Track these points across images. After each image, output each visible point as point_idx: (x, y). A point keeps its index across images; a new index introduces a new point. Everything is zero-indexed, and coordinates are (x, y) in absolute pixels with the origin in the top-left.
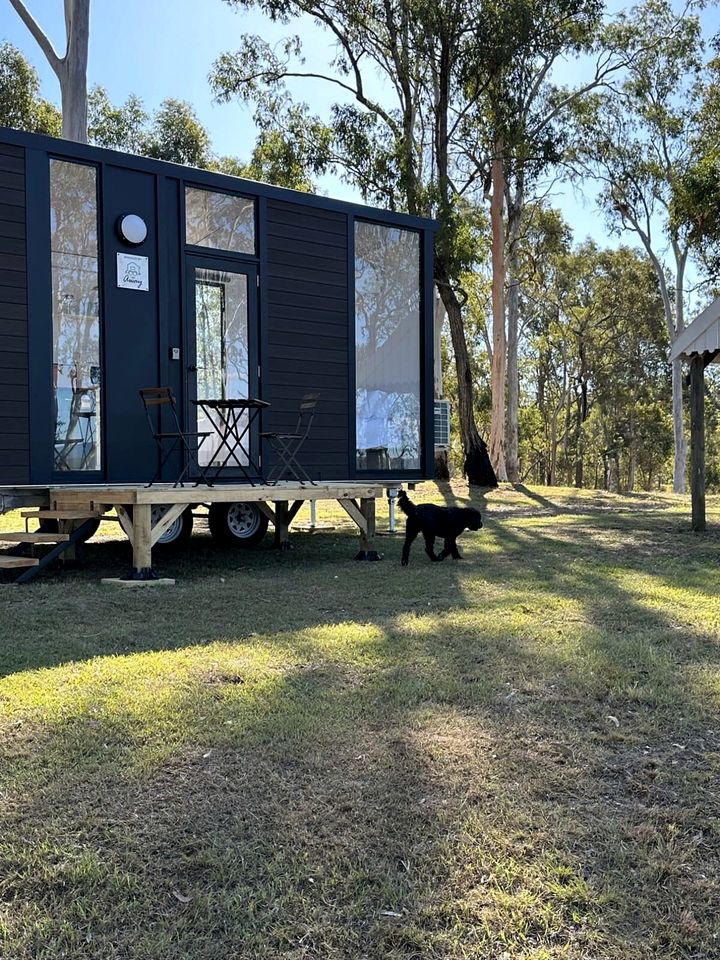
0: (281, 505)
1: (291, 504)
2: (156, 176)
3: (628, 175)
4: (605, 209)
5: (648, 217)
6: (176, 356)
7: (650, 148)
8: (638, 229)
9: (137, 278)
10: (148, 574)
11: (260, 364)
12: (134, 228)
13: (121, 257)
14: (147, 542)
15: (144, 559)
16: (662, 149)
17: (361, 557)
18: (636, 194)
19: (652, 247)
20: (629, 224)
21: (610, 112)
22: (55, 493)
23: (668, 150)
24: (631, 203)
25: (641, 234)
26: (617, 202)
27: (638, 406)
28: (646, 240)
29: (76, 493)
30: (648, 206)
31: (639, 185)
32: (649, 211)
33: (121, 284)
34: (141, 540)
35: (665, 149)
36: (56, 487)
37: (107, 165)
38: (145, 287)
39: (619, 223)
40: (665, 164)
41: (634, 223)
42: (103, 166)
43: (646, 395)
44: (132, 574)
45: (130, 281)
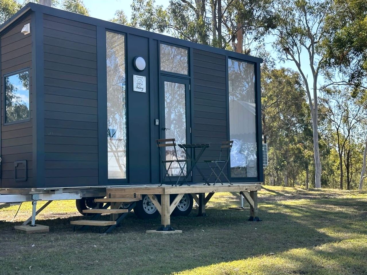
0: (202, 195)
1: (206, 195)
2: (148, 39)
3: (289, 34)
4: (277, 50)
5: (299, 54)
6: (157, 123)
7: (299, 21)
8: (294, 60)
9: (142, 87)
10: (169, 228)
11: (191, 127)
12: (141, 63)
13: (135, 77)
14: (168, 212)
15: (167, 221)
16: (305, 21)
17: (251, 219)
18: (293, 43)
19: (301, 68)
20: (290, 57)
21: (279, 3)
22: (110, 190)
23: (308, 21)
24: (291, 47)
25: (296, 62)
26: (284, 46)
27: (291, 146)
28: (299, 65)
29: (125, 190)
30: (299, 48)
31: (294, 38)
32: (300, 51)
33: (135, 89)
34: (166, 211)
35: (306, 21)
36: (109, 187)
37: (129, 34)
38: (144, 91)
39: (284, 57)
40: (307, 28)
41: (293, 57)
42: (128, 34)
43: (294, 140)
44: (162, 228)
45: (139, 88)
